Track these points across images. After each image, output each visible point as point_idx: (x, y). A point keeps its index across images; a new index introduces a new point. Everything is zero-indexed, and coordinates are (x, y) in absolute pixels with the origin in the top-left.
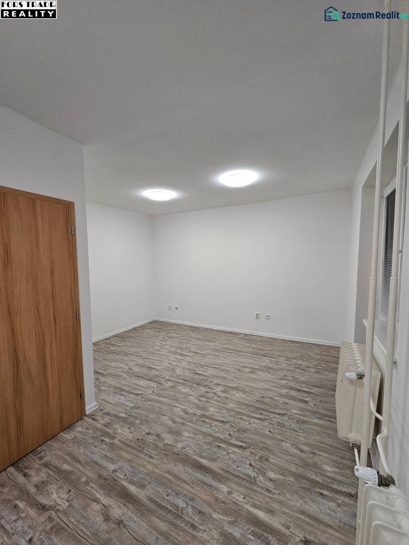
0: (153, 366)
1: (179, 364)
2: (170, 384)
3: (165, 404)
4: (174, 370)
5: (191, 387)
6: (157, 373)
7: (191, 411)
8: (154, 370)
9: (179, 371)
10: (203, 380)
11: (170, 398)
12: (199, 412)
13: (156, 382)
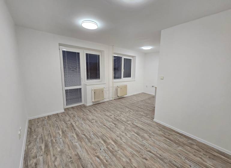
0: (136, 135)
1: (121, 133)
2: (129, 122)
3: (131, 117)
4: (125, 129)
5: (121, 119)
6: (134, 129)
7: (125, 114)
8: (136, 132)
9: (123, 128)
10: (115, 121)
11: (130, 118)
12: (122, 113)
13: (134, 125)
